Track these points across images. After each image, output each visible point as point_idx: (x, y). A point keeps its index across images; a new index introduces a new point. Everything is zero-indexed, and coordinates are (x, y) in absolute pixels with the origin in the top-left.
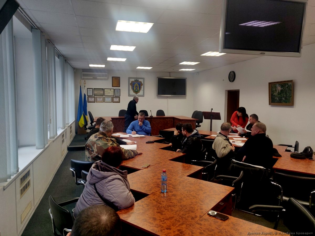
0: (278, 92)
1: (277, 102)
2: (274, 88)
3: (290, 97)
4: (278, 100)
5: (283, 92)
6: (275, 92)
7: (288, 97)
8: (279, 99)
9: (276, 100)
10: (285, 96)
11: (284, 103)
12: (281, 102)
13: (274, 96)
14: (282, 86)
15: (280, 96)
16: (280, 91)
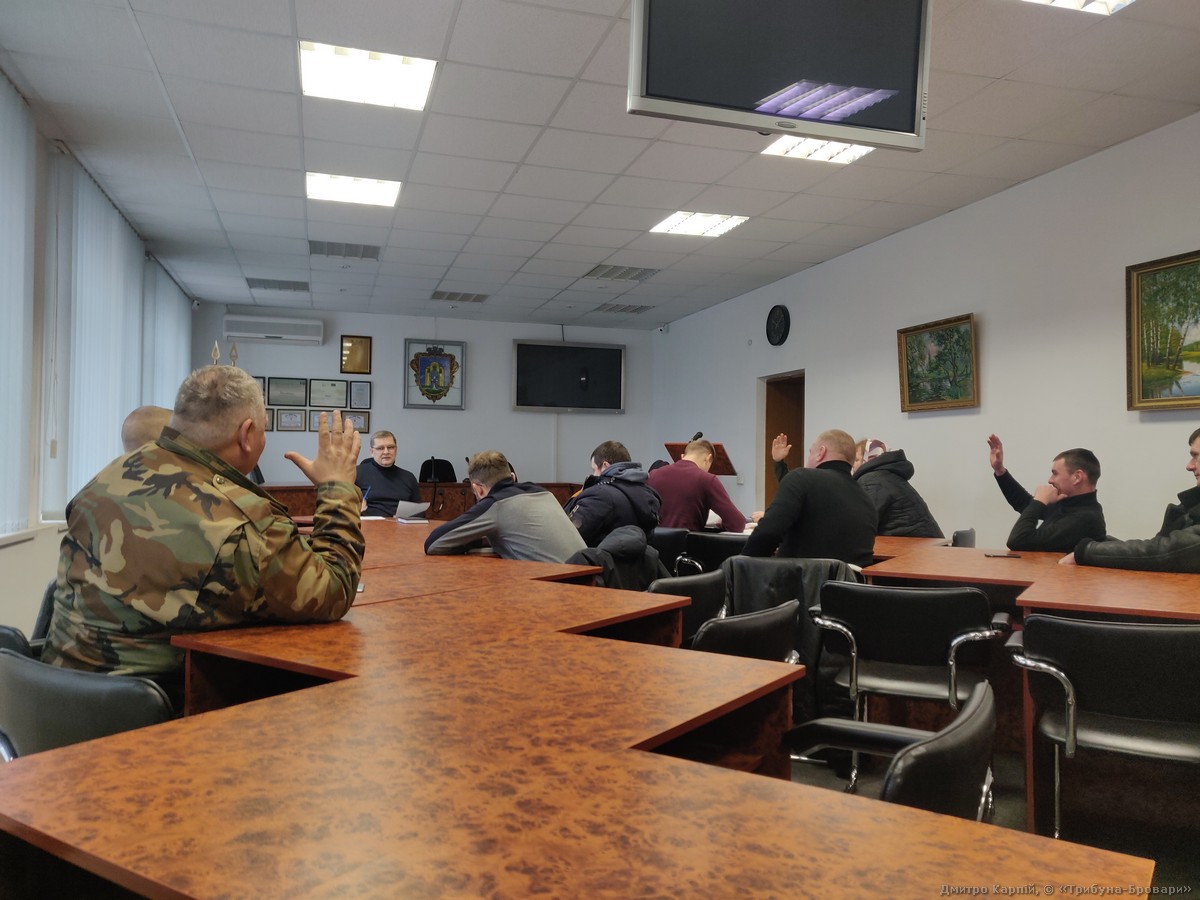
0: (930, 363)
1: (927, 400)
2: (916, 347)
3: (967, 375)
4: (931, 391)
5: (945, 361)
6: (920, 362)
7: (961, 375)
8: (931, 386)
9: (924, 390)
10: (951, 373)
11: (949, 399)
12: (938, 398)
13: (918, 377)
14: (941, 340)
15: (937, 377)
16: (936, 357)
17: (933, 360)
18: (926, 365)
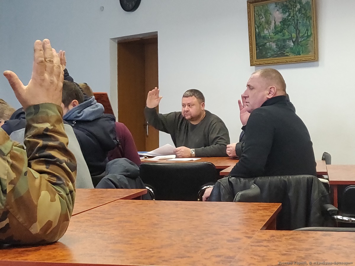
0: (275, 27)
1: (272, 56)
2: (263, 15)
3: (308, 36)
4: (276, 49)
5: (289, 26)
6: (267, 26)
7: (302, 37)
9: (270, 48)
10: (294, 35)
11: (291, 56)
13: (264, 38)
14: (285, 8)
15: (281, 38)
16: (280, 22)
17: (278, 25)
18: (271, 28)
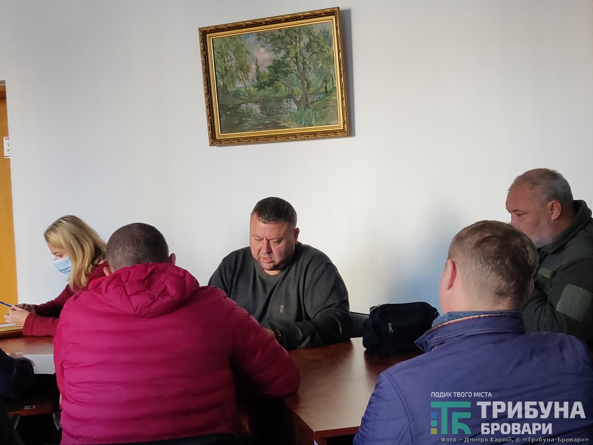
0: (259, 76)
2: (231, 54)
5: (286, 74)
6: (240, 74)
7: (315, 93)
8: (263, 108)
10: (298, 91)
13: (236, 94)
14: (279, 43)
15: (272, 96)
16: (269, 68)
17: (264, 72)
18: (250, 78)
